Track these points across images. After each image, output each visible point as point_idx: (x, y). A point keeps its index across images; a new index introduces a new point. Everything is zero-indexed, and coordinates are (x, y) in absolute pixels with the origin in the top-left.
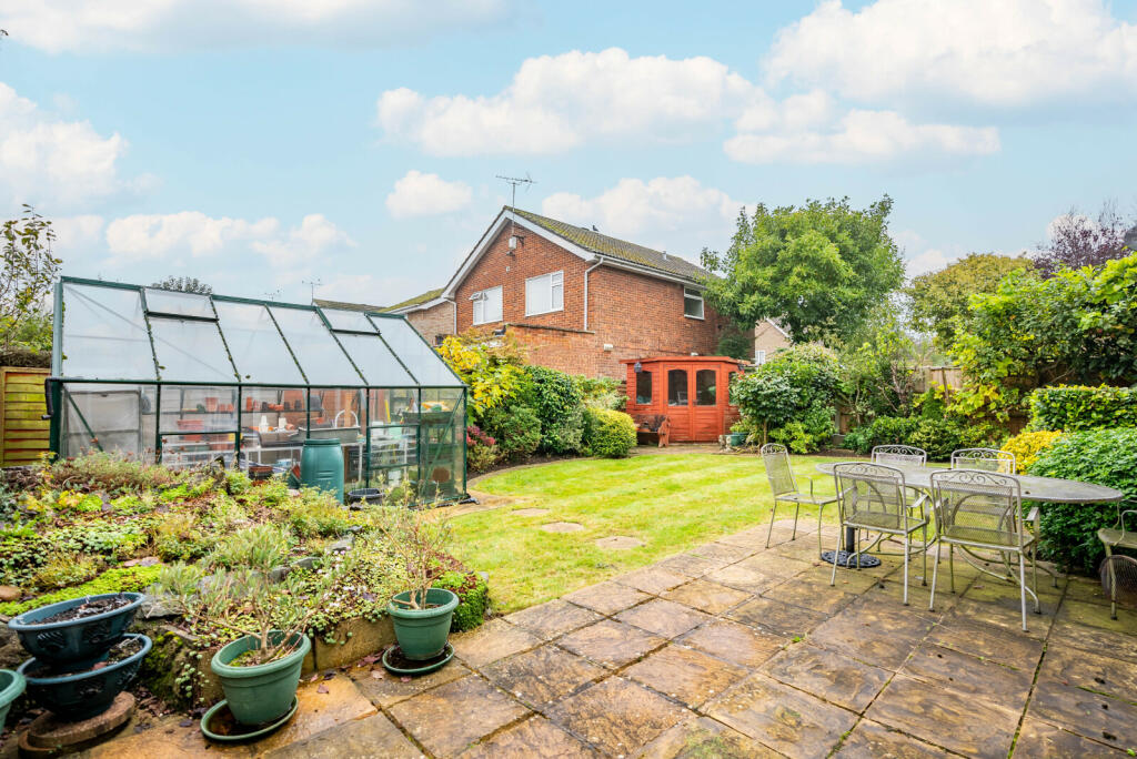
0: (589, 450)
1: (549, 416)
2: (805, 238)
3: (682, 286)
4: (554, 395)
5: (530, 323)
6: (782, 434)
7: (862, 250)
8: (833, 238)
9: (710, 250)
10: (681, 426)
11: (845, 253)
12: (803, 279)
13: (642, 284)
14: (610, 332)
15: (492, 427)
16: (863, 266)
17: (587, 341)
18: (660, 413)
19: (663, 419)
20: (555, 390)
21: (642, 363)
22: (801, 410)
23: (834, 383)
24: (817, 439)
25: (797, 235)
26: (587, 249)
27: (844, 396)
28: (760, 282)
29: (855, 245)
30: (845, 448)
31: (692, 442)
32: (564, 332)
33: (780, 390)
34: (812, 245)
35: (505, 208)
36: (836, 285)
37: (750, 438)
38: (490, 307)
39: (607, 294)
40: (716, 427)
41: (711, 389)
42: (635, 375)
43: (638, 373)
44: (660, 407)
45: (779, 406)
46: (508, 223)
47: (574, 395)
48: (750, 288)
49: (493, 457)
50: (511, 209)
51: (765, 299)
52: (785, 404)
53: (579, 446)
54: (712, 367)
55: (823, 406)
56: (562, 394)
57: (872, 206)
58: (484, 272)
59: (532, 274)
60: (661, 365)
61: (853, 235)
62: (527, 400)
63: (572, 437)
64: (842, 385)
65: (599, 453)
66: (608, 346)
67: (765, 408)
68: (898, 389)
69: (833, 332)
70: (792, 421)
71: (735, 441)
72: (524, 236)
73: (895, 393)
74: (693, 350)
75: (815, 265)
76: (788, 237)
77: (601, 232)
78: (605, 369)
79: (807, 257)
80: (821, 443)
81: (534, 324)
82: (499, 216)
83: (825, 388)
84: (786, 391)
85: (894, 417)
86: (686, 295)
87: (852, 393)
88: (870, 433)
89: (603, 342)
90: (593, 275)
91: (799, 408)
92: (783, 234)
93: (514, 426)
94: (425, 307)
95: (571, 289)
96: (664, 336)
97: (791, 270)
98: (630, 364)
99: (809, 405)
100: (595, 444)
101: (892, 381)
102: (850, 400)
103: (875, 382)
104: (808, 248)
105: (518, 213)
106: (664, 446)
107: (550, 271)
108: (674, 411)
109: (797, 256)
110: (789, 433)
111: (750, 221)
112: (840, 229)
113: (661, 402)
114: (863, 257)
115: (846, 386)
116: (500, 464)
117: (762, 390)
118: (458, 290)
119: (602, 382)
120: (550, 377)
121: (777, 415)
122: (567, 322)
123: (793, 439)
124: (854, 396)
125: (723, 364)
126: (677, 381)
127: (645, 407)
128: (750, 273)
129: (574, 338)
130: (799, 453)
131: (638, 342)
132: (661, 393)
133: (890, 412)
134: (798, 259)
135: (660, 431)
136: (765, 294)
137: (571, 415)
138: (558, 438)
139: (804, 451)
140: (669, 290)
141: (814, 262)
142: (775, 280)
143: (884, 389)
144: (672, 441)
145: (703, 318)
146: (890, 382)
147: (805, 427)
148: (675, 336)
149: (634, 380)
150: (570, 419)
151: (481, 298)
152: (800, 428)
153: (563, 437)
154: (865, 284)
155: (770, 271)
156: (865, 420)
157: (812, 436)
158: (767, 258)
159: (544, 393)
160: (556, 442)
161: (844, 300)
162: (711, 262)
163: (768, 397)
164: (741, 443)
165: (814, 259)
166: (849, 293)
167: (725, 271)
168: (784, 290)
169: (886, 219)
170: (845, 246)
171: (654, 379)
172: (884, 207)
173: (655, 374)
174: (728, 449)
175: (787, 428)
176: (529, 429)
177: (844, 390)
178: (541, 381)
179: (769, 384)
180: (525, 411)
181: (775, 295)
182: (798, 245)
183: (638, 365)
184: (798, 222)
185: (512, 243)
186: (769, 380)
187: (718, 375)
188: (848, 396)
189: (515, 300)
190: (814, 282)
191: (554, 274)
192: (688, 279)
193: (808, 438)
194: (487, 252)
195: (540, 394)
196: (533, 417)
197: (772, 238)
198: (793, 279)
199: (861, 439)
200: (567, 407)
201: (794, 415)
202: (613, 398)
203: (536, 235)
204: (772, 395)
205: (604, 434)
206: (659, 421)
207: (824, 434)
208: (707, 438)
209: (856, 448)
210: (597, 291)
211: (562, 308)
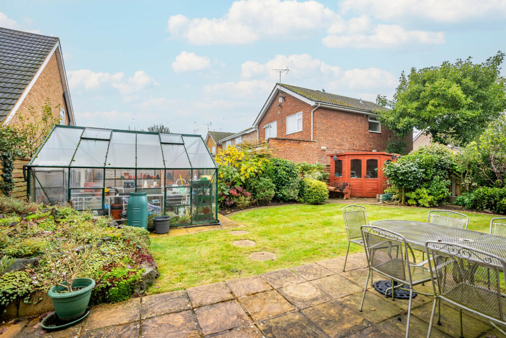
0: (302, 200)
1: (280, 183)
2: (437, 84)
3: (367, 116)
4: (284, 172)
5: (288, 138)
6: (413, 195)
7: (480, 87)
8: (458, 82)
9: (382, 95)
10: (357, 189)
11: (467, 91)
12: (436, 107)
13: (343, 116)
14: (325, 141)
15: (251, 187)
16: (481, 97)
17: (313, 145)
18: (346, 182)
19: (347, 185)
20: (284, 170)
21: (338, 156)
22: (426, 182)
23: (450, 166)
24: (436, 199)
25: (432, 82)
26: (312, 100)
27: (458, 174)
28: (409, 110)
29: (475, 85)
30: (457, 204)
31: (363, 197)
32: (299, 141)
33: (410, 170)
34: (441, 87)
35: (277, 84)
36: (459, 109)
37: (394, 197)
38: (272, 131)
39: (323, 122)
40: (378, 190)
41: (376, 169)
42: (334, 162)
43: (335, 161)
44: (346, 179)
45: (410, 179)
46: (278, 91)
47: (294, 172)
48: (403, 115)
49: (247, 202)
50: (279, 84)
51: (412, 120)
52: (414, 178)
53: (297, 198)
54: (375, 158)
55: (441, 179)
56: (288, 172)
57: (488, 60)
58: (270, 115)
59: (289, 114)
60: (347, 157)
61: (474, 79)
62: (269, 175)
63: (293, 194)
64: (457, 167)
65: (307, 202)
66: (323, 148)
67: (402, 180)
68: (495, 170)
69: (452, 137)
70: (420, 188)
71: (386, 198)
72: (285, 97)
73: (493, 172)
74: (373, 149)
75: (444, 99)
76: (427, 84)
77: (326, 92)
78: (322, 159)
79: (438, 94)
80: (440, 201)
81: (290, 138)
82: (274, 88)
83: (443, 169)
84: (415, 171)
85: (491, 187)
86: (369, 120)
87: (462, 172)
88: (473, 197)
89: (320, 146)
90: (315, 113)
91: (426, 181)
92: (424, 82)
93: (261, 187)
94: (248, 132)
95: (306, 120)
96: (356, 142)
97: (428, 103)
98: (332, 156)
99: (432, 179)
100: (305, 197)
101: (491, 165)
102: (461, 176)
103: (479, 166)
104: (438, 89)
105: (282, 85)
106: (347, 199)
107: (297, 112)
108: (355, 181)
109: (432, 94)
110: (418, 194)
111: (407, 78)
112: (465, 76)
113: (347, 176)
114: (481, 91)
115: (459, 168)
116: (253, 205)
117: (400, 170)
118: (259, 124)
119: (315, 166)
120: (282, 163)
121: (410, 184)
122: (304, 137)
123: (420, 198)
124: (464, 174)
125: (382, 156)
126: (356, 165)
127: (339, 179)
128: (403, 106)
129: (305, 144)
130: (424, 206)
131: (341, 145)
132: (347, 171)
133: (489, 184)
134: (433, 96)
135: (344, 191)
136: (412, 117)
137: (292, 182)
138: (285, 193)
139: (427, 205)
140: (359, 118)
141: (444, 97)
142: (418, 109)
143: (484, 171)
144: (352, 196)
145: (380, 132)
146: (489, 166)
147: (429, 191)
148: (363, 142)
149: (334, 165)
150: (292, 184)
151: (268, 127)
152: (425, 192)
153: (288, 193)
154: (482, 108)
155: (415, 104)
156: (471, 189)
157: (432, 197)
158: (414, 96)
159: (278, 171)
160: (285, 196)
161: (466, 118)
162: (383, 102)
163: (403, 174)
164: (388, 199)
165: (443, 95)
166: (470, 114)
167: (391, 106)
168: (424, 114)
169: (499, 67)
170: (468, 86)
171: (343, 164)
172: (498, 60)
173: (344, 162)
174: (381, 202)
175: (417, 192)
176: (268, 189)
177: (458, 170)
178: (278, 165)
179: (403, 167)
180: (267, 180)
181: (418, 117)
182: (433, 88)
183: (335, 157)
184: (433, 75)
185: (280, 100)
186: (404, 164)
187: (379, 162)
188: (460, 174)
189: (282, 127)
190: (443, 108)
191: (298, 113)
192: (370, 112)
193: (430, 198)
194: (271, 105)
195: (276, 172)
196: (271, 184)
197: (417, 86)
198: (429, 108)
199: (467, 200)
200: (290, 178)
201: (422, 184)
202: (318, 174)
203: (290, 96)
204: (406, 173)
205: (309, 192)
206: (345, 186)
207: (441, 196)
208: (370, 196)
209: (464, 205)
210: (318, 120)
211: (302, 130)
